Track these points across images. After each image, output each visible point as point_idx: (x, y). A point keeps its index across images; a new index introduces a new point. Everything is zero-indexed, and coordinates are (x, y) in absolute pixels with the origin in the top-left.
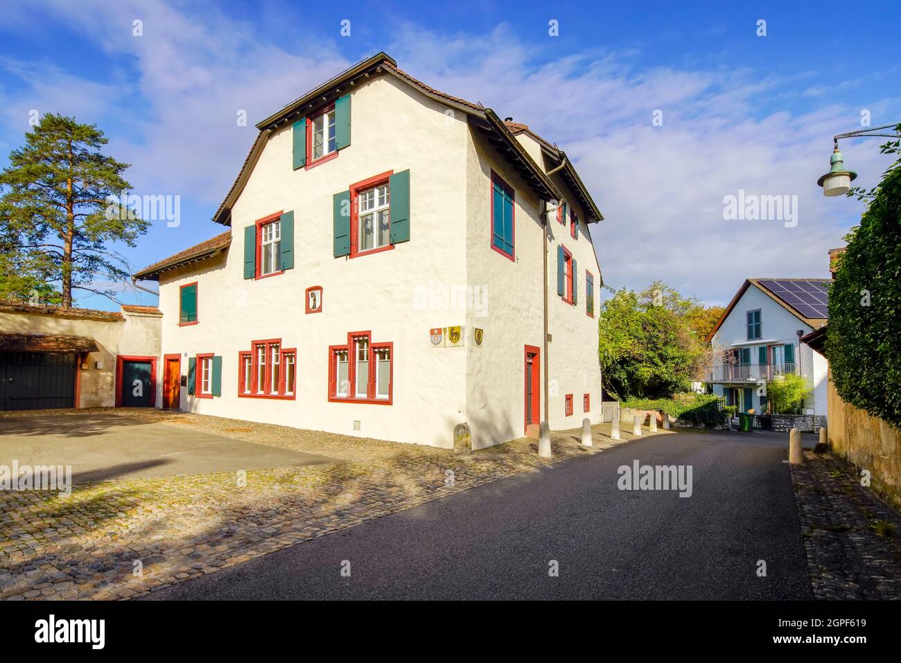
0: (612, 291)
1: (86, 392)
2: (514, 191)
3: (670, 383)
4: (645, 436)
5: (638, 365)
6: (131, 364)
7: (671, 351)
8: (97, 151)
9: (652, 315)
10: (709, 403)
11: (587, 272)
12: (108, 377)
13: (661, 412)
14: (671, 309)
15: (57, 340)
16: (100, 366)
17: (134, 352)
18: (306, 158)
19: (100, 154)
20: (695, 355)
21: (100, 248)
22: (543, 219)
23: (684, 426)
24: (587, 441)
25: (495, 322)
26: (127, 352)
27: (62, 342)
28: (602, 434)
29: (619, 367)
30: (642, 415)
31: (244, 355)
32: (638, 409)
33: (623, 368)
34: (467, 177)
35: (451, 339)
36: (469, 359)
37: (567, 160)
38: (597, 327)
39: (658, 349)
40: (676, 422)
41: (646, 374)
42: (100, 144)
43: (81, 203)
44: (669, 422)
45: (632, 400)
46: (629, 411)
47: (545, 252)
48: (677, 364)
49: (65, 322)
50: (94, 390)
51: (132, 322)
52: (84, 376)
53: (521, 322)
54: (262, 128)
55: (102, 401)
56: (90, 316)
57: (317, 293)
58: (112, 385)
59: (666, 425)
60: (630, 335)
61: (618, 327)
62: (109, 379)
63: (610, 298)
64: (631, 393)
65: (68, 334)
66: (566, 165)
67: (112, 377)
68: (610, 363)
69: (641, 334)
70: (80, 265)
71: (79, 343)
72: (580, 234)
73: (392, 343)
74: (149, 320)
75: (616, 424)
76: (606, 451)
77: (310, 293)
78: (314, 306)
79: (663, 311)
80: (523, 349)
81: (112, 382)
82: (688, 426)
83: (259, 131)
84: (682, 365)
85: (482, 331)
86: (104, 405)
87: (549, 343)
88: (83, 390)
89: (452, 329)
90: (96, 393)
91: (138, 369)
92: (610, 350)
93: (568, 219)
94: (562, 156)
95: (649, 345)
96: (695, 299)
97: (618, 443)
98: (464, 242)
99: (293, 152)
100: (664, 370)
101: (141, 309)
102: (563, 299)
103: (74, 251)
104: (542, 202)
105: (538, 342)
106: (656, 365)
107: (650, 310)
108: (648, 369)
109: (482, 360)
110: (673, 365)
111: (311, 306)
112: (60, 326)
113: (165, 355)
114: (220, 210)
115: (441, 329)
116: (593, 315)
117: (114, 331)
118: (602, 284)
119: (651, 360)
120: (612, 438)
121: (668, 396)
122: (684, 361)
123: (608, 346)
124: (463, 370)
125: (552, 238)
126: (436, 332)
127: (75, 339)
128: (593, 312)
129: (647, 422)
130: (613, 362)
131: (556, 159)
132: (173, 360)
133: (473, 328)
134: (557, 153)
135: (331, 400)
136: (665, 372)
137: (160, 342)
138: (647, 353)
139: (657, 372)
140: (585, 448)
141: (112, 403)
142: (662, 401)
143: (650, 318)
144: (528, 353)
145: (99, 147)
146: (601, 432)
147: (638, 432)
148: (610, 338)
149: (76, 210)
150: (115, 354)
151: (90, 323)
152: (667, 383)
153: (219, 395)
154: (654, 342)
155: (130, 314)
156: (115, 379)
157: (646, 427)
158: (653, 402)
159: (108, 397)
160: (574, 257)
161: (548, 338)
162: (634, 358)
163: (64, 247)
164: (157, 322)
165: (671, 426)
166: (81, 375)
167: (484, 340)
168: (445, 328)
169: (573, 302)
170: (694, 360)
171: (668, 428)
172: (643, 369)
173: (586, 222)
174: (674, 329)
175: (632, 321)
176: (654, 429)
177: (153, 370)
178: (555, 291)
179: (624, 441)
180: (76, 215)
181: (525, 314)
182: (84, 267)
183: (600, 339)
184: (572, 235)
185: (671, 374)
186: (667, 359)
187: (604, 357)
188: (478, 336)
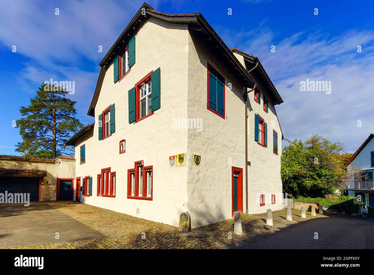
0: (289, 142)
1: (44, 194)
2: (224, 79)
3: (324, 189)
4: (309, 219)
5: (304, 179)
6: (64, 182)
7: (324, 172)
8: (64, 97)
9: (312, 153)
10: (348, 201)
11: (274, 131)
12: (54, 187)
13: (318, 205)
14: (324, 149)
15: (29, 172)
16: (49, 183)
17: (64, 177)
18: (119, 76)
19: (65, 98)
20: (339, 174)
21: (68, 136)
22: (245, 98)
23: (332, 212)
24: (270, 223)
25: (210, 152)
26: (61, 176)
27: (31, 173)
28: (281, 217)
29: (293, 180)
30: (306, 206)
31: (99, 176)
32: (304, 202)
33: (295, 181)
34: (189, 63)
35: (179, 162)
36: (189, 173)
37: (259, 63)
38: (280, 160)
39: (316, 171)
40: (327, 210)
41: (308, 184)
42: (65, 94)
43: (59, 118)
44: (323, 210)
45: (301, 198)
46: (299, 203)
47: (247, 117)
48: (328, 179)
49: (34, 164)
50: (47, 193)
51: (63, 164)
52: (43, 187)
53: (229, 154)
54: (102, 65)
55: (51, 198)
56: (45, 161)
57: (124, 143)
58: (55, 191)
59: (321, 212)
60: (299, 163)
61: (292, 160)
62: (54, 189)
63: (288, 145)
64: (300, 194)
65: (36, 169)
66: (258, 66)
67: (55, 188)
68: (287, 178)
69: (306, 163)
70: (60, 143)
71: (39, 173)
72: (269, 110)
73: (152, 166)
74: (70, 163)
75: (290, 211)
76: (282, 230)
77: (121, 143)
78: (123, 150)
79: (319, 150)
80: (231, 168)
81: (55, 190)
82: (335, 212)
83: (101, 67)
84: (331, 180)
85: (200, 157)
86: (51, 200)
87: (248, 166)
88: (42, 193)
89: (180, 155)
90: (48, 195)
91: (67, 184)
92: (287, 172)
93: (262, 101)
94: (256, 60)
95: (310, 169)
96: (339, 143)
97: (291, 223)
98: (186, 102)
99: (114, 74)
100: (320, 182)
101: (68, 158)
102: (258, 143)
103: (57, 137)
104: (244, 88)
105: (242, 165)
106: (315, 179)
107: (311, 150)
108: (310, 182)
109: (200, 174)
110: (326, 179)
111: (122, 150)
112: (32, 166)
113: (77, 177)
114: (90, 109)
115: (174, 156)
116: (277, 153)
117: (55, 168)
118: (283, 138)
119: (312, 177)
120: (287, 220)
121: (322, 196)
122: (332, 177)
123: (286, 169)
124: (185, 180)
125: (251, 109)
126: (172, 158)
127: (38, 171)
128: (277, 152)
129: (310, 210)
130: (289, 178)
131: (252, 62)
132: (78, 180)
133: (193, 154)
134: (253, 59)
135: (128, 198)
136: (320, 183)
137: (75, 172)
138: (309, 173)
139: (315, 183)
140: (268, 227)
141: (55, 199)
142: (318, 199)
143: (311, 154)
144: (234, 171)
145: (65, 95)
146: (280, 215)
147: (304, 216)
148: (287, 165)
149: (57, 121)
150: (56, 177)
151: (45, 164)
152: (322, 189)
153: (91, 195)
154: (313, 167)
155: (62, 160)
156: (56, 189)
157: (309, 213)
158: (313, 199)
159: (53, 196)
160: (265, 121)
161: (248, 163)
162: (301, 176)
163: (53, 136)
164: (74, 163)
165: (324, 213)
166: (41, 187)
167: (202, 162)
168: (176, 156)
169: (265, 145)
170: (339, 177)
171: (323, 213)
172: (306, 182)
173: (273, 104)
174: (327, 159)
175: (300, 156)
176: (314, 214)
177: (72, 184)
178: (254, 138)
179: (295, 222)
180: (57, 123)
181: (232, 149)
182: (62, 144)
183: (282, 166)
184: (264, 110)
185: (324, 184)
186: (322, 176)
187: (284, 175)
188: (197, 160)
